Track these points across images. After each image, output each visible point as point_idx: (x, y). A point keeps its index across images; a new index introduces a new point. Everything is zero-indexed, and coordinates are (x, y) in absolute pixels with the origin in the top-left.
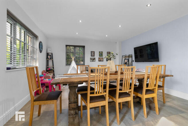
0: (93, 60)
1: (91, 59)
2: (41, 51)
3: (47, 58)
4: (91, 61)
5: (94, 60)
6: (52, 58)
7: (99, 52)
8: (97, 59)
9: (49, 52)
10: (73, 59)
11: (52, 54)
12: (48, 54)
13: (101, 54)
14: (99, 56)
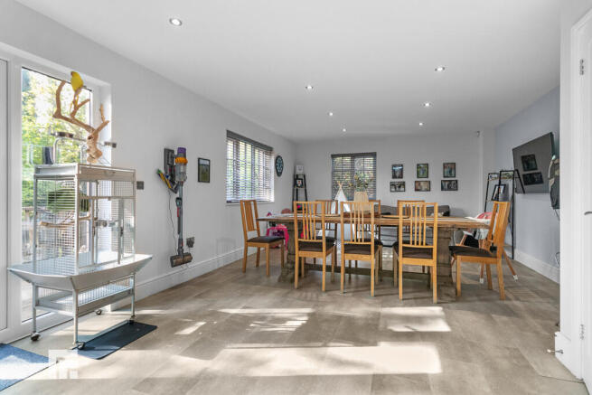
0: (398, 187)
1: (392, 185)
2: (279, 174)
3: (295, 184)
4: (393, 190)
5: (402, 189)
6: (304, 185)
7: (418, 165)
8: (410, 186)
9: (298, 172)
10: (340, 186)
11: (304, 177)
12: (296, 178)
13: (423, 170)
14: (418, 177)
